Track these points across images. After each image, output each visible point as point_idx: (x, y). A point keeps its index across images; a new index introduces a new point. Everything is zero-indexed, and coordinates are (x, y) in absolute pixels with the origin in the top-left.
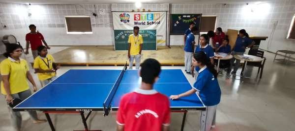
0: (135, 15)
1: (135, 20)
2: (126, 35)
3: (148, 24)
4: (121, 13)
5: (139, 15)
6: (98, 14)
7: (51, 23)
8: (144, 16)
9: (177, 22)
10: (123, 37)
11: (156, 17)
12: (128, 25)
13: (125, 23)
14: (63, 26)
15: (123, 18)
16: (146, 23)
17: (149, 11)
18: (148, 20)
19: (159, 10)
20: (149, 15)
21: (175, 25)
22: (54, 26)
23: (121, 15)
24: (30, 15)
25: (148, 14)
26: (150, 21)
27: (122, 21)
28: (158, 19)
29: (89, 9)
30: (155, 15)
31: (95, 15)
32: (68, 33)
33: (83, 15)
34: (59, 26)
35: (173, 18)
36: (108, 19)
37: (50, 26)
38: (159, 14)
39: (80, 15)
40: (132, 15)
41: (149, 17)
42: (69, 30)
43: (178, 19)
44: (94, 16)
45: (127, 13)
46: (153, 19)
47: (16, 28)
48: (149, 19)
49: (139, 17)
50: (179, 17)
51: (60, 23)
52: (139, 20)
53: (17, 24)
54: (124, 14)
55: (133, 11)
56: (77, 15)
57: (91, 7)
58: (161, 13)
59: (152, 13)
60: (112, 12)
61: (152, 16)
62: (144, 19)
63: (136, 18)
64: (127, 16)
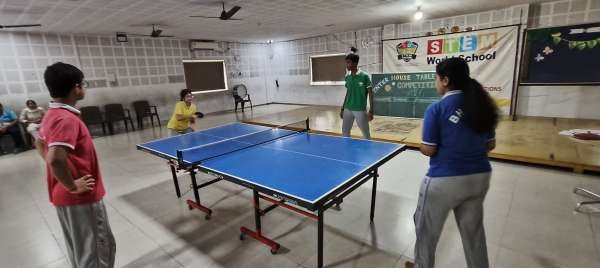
0: (430, 42)
1: (429, 52)
2: (394, 84)
4: (399, 42)
5: (440, 41)
6: (359, 48)
7: (294, 68)
8: (451, 42)
9: (548, 50)
10: (388, 88)
11: (484, 42)
13: (407, 60)
14: (307, 72)
15: (404, 52)
17: (469, 30)
18: (461, 50)
19: (497, 23)
20: (465, 39)
21: (540, 58)
22: (295, 72)
23: (400, 47)
24: (271, 58)
25: (462, 38)
26: (466, 55)
27: (400, 57)
28: (490, 47)
29: (346, 41)
30: (484, 38)
32: (312, 83)
33: (336, 51)
34: (302, 72)
35: (534, 39)
36: (376, 55)
37: (292, 72)
38: (496, 34)
39: (332, 52)
40: (423, 44)
41: (465, 44)
42: (314, 80)
43: (550, 42)
45: (412, 41)
46: (474, 49)
47: (251, 76)
48: (464, 48)
49: (440, 46)
50: (557, 36)
51: (303, 68)
52: (440, 52)
53: (254, 71)
54: (406, 43)
55: (429, 34)
56: (328, 52)
57: (349, 36)
58: (501, 32)
59: (476, 33)
60: (382, 40)
61: (475, 41)
62: (451, 50)
63: (432, 50)
64: (413, 46)
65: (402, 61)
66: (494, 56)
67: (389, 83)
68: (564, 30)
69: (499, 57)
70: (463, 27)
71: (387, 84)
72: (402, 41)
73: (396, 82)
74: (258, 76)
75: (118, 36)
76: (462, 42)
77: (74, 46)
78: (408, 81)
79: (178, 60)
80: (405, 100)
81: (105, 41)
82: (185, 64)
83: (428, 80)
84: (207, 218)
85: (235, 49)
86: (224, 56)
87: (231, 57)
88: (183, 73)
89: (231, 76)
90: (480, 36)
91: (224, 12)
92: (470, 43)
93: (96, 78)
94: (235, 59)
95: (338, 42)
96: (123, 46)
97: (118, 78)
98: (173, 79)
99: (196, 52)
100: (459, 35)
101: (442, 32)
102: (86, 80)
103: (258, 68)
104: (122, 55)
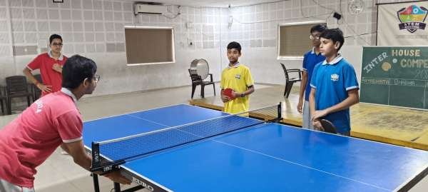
2: (395, 61)
4: (402, 6)
6: (345, 14)
7: (256, 38)
10: (386, 67)
12: (421, 37)
13: (412, 31)
14: (273, 44)
15: (407, 19)
22: (259, 44)
23: (402, 12)
24: (230, 25)
27: (402, 26)
29: (327, 4)
31: (338, 16)
32: (279, 58)
33: (314, 18)
34: (267, 43)
36: (369, 24)
37: (254, 44)
39: (307, 18)
42: (282, 54)
44: (336, 20)
45: (419, 4)
47: (205, 47)
51: (269, 38)
53: (209, 41)
54: (411, 8)
56: (302, 20)
60: (377, 4)
64: (420, 12)
65: (405, 32)
67: (389, 60)
71: (385, 60)
72: (407, 6)
73: (399, 58)
74: (212, 47)
77: (7, 7)
78: (416, 58)
79: (119, 26)
80: (412, 83)
82: (126, 30)
85: (186, 14)
86: (174, 22)
87: (181, 23)
88: (123, 40)
89: (180, 45)
93: (25, 44)
94: (186, 25)
95: (317, 6)
98: (111, 48)
99: (141, 16)
102: (16, 45)
103: (212, 37)
104: (57, 18)
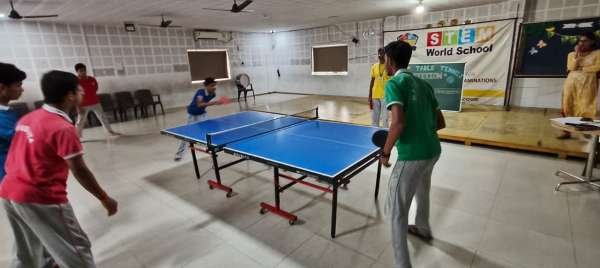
0: (430, 35)
1: (429, 44)
3: (460, 52)
5: (440, 33)
6: (360, 39)
7: (295, 58)
8: (450, 35)
9: (542, 44)
11: (482, 35)
14: (308, 62)
16: (455, 51)
17: (468, 23)
18: (460, 43)
19: (495, 17)
20: (464, 32)
21: (534, 51)
22: (297, 63)
23: (401, 38)
24: (273, 47)
25: (461, 31)
26: (464, 47)
28: (487, 40)
29: (347, 32)
30: (482, 31)
31: (355, 41)
32: (313, 73)
33: (337, 42)
34: (303, 62)
35: (529, 33)
37: (293, 62)
38: (493, 28)
39: (333, 42)
40: (423, 36)
41: (463, 37)
42: (315, 69)
43: (544, 36)
44: (354, 44)
45: (412, 32)
46: (472, 41)
47: (254, 65)
48: (463, 41)
49: (440, 38)
50: (551, 30)
51: (305, 58)
52: (439, 44)
53: (257, 60)
54: (407, 35)
55: (429, 27)
56: (329, 43)
57: (350, 27)
58: (498, 25)
59: (474, 26)
60: (384, 32)
61: (473, 33)
62: (449, 41)
63: (432, 42)
64: (413, 38)
66: (490, 49)
68: (558, 25)
69: (496, 50)
70: (462, 20)
72: (404, 33)
74: (260, 65)
75: (127, 25)
76: (460, 35)
77: (82, 35)
79: (183, 50)
81: (113, 29)
82: (189, 53)
83: (427, 72)
84: (228, 196)
85: (237, 39)
86: (228, 46)
87: (234, 47)
88: (187, 62)
89: (234, 65)
90: (479, 29)
91: (235, 5)
92: (468, 36)
93: (104, 67)
94: (238, 48)
95: (340, 33)
96: (130, 35)
97: (126, 66)
98: (177, 68)
99: (200, 42)
100: (458, 28)
101: (442, 24)
102: (95, 68)
103: (260, 57)
104: (129, 44)
